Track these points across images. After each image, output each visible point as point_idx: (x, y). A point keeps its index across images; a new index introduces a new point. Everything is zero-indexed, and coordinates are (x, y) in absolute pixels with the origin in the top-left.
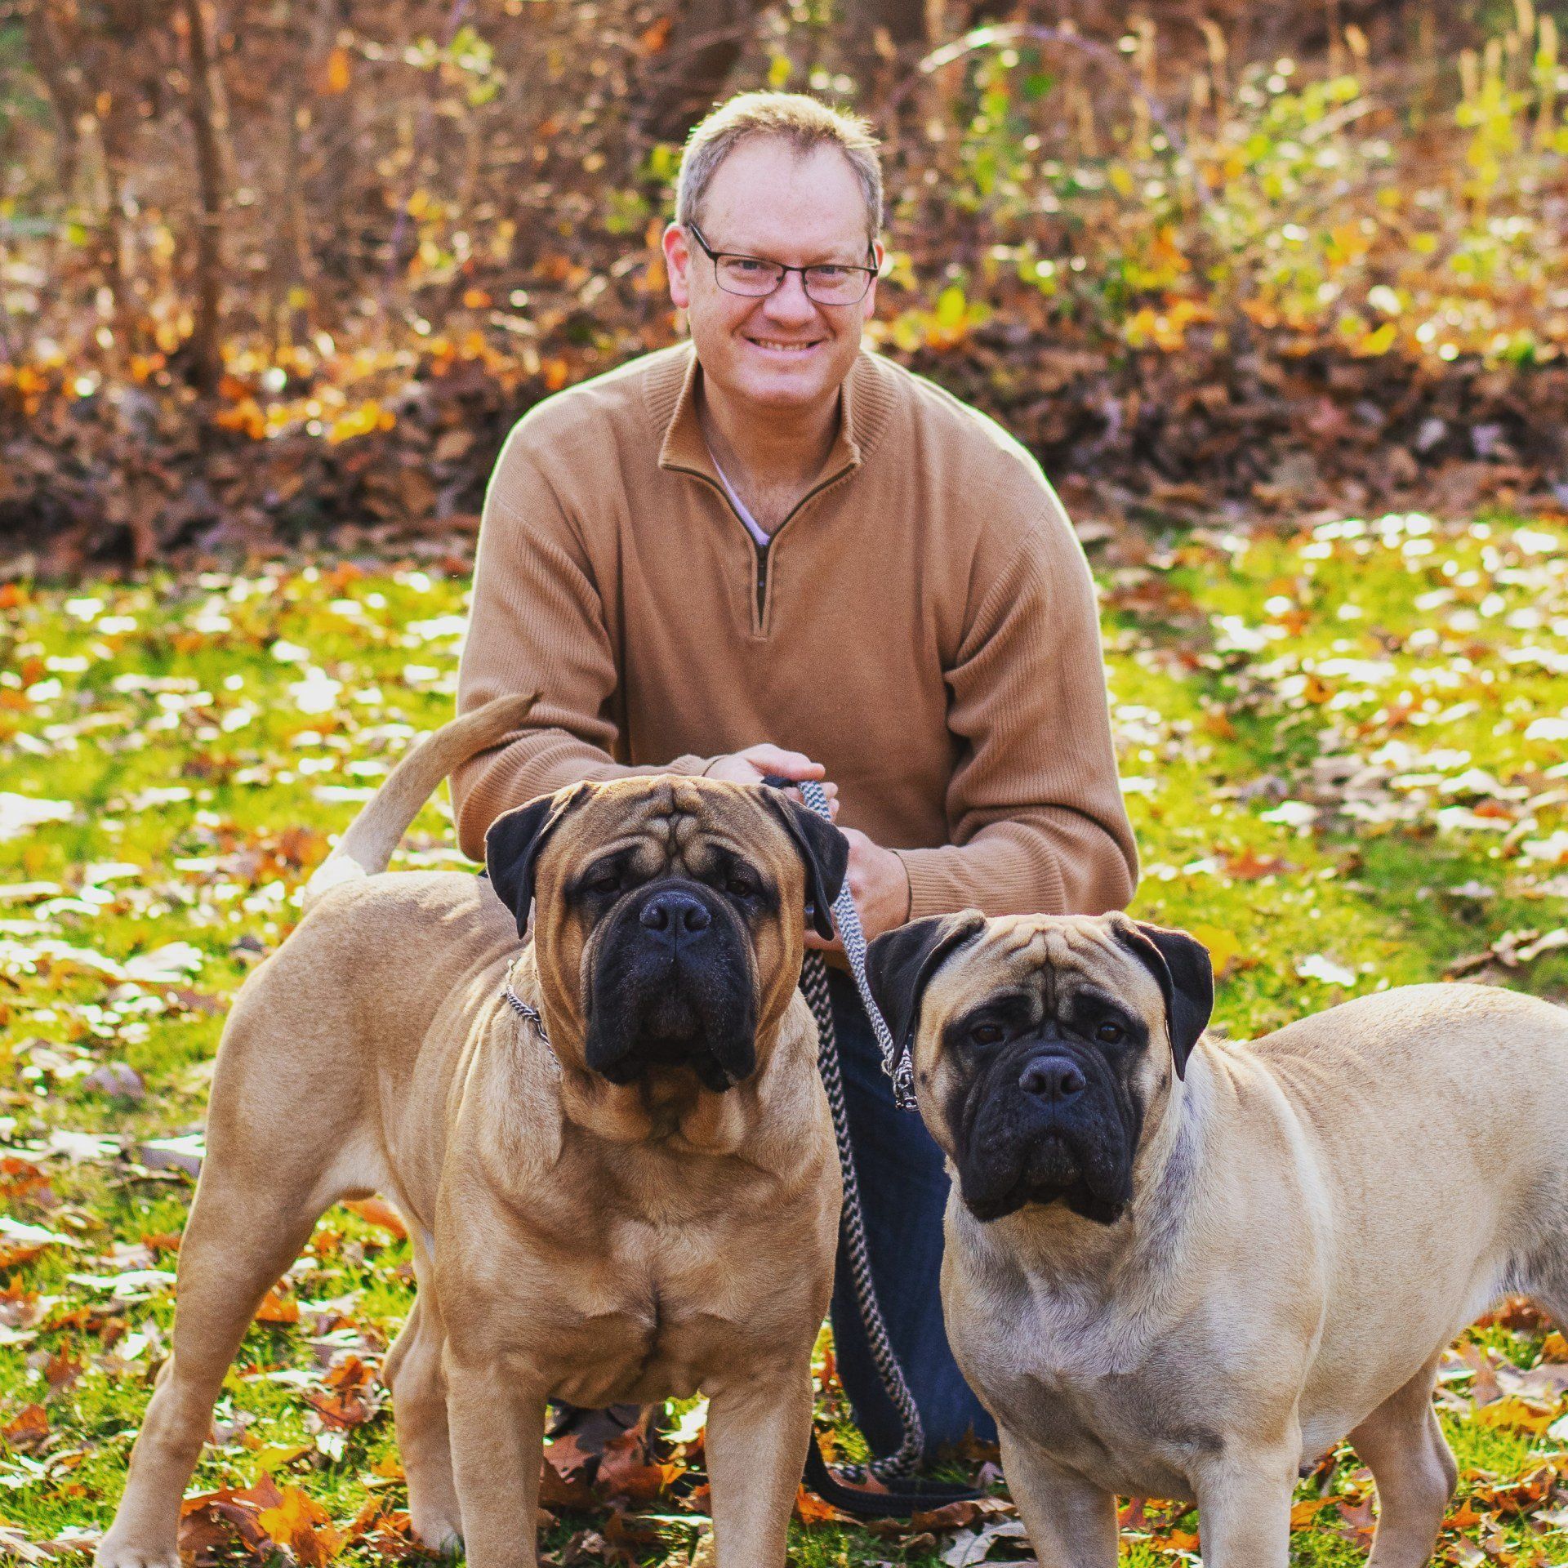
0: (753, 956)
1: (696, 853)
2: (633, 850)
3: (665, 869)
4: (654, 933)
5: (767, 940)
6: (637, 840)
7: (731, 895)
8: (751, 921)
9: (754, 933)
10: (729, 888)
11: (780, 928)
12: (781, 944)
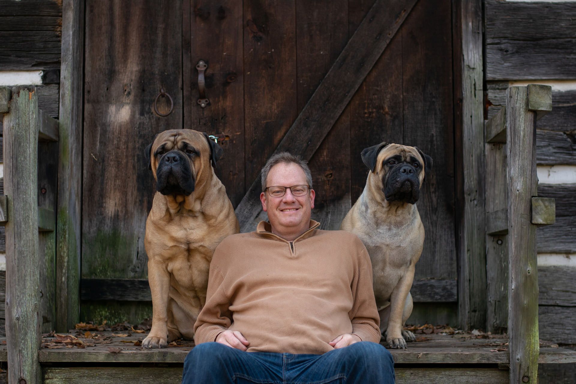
0: (193, 167)
1: (180, 144)
2: (165, 144)
3: (173, 148)
4: (167, 162)
5: (197, 163)
6: (166, 142)
7: (187, 153)
8: (193, 159)
9: (194, 162)
10: (187, 152)
11: (200, 160)
12: (201, 164)
